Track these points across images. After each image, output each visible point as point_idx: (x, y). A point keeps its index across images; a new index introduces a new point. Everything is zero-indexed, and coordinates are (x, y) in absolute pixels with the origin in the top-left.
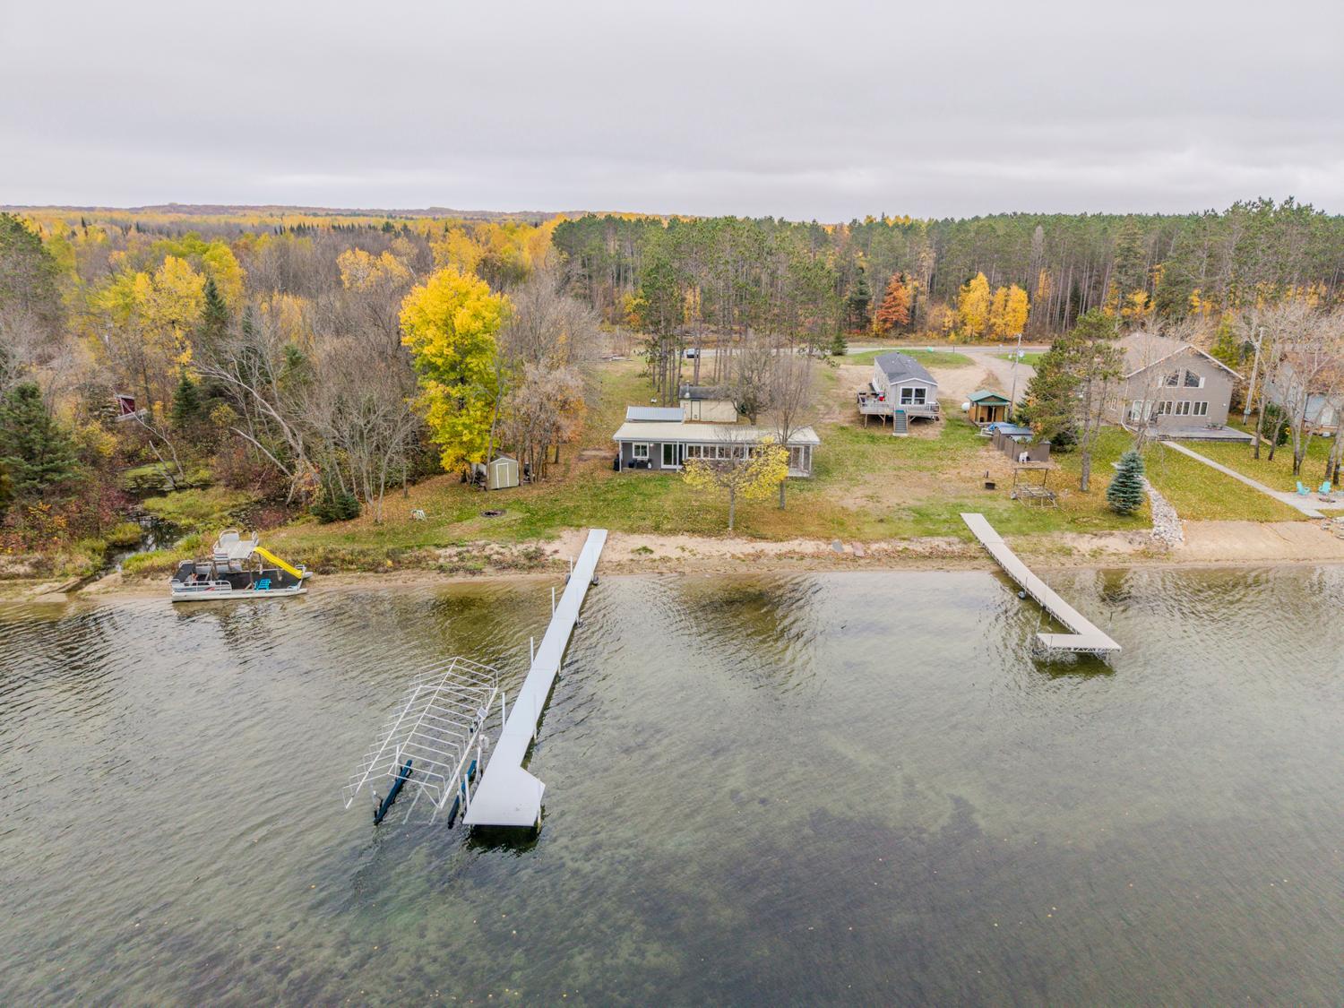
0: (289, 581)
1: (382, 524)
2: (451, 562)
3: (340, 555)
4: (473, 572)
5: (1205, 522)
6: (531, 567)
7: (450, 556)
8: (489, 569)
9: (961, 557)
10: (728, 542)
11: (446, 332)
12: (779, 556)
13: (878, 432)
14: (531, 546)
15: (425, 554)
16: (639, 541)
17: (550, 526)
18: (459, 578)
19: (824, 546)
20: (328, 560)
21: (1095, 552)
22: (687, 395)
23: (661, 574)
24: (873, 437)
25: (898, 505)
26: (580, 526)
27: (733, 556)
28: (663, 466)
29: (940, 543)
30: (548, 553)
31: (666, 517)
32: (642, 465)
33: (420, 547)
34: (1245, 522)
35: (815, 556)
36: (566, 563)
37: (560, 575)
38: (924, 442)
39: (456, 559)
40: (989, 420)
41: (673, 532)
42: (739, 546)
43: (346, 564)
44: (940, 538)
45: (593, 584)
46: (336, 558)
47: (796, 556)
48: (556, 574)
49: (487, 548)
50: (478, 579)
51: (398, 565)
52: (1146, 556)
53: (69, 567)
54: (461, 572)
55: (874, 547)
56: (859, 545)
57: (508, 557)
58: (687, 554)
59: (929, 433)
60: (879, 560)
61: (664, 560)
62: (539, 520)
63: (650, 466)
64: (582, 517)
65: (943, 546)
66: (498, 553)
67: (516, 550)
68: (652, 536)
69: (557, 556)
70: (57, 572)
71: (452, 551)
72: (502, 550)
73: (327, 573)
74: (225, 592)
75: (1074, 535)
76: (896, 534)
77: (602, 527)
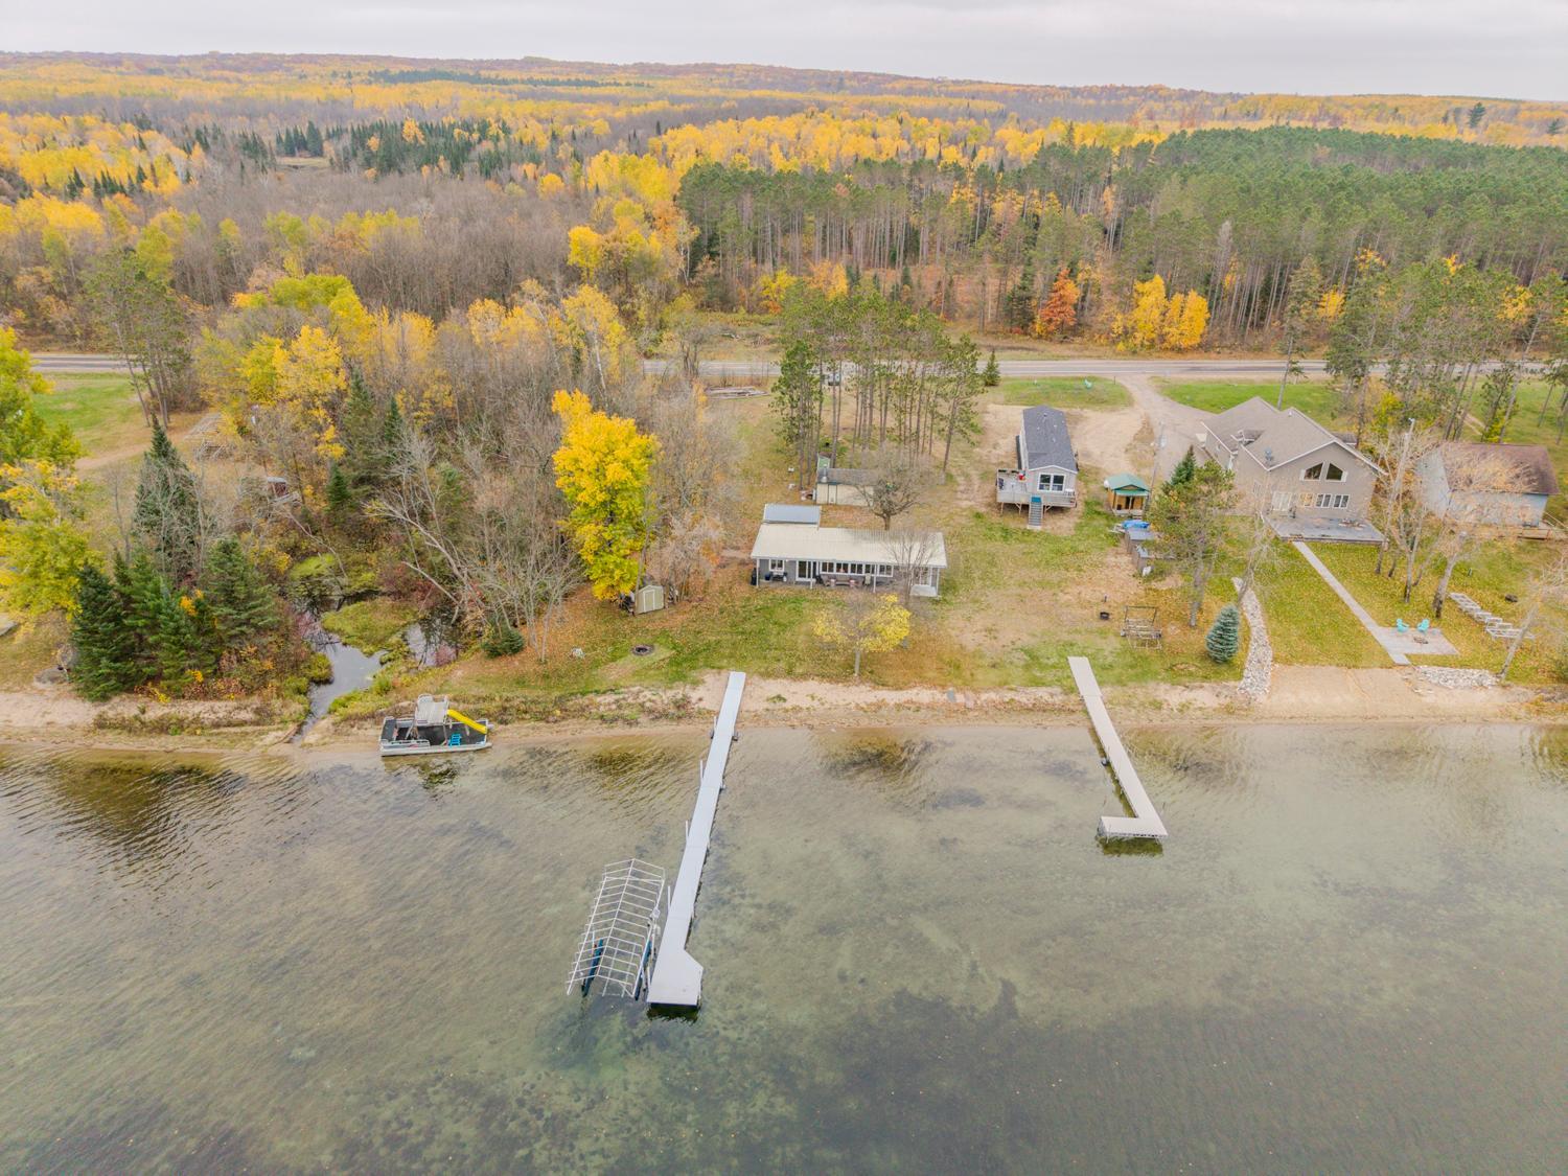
0: (476, 737)
1: (546, 663)
2: (610, 710)
3: (516, 702)
4: (631, 723)
5: (1296, 667)
6: (679, 718)
7: (609, 704)
8: (643, 719)
9: (1061, 710)
10: (853, 689)
11: (597, 478)
12: (898, 706)
13: (1013, 522)
14: (678, 692)
15: (587, 702)
16: (774, 687)
17: (695, 668)
18: (620, 730)
19: (939, 696)
20: (505, 709)
21: (1183, 706)
22: (824, 479)
23: (793, 727)
24: (1005, 530)
25: (1013, 643)
26: (720, 668)
27: (857, 705)
28: (798, 579)
29: (1043, 693)
30: (694, 701)
31: (799, 659)
32: (778, 578)
33: (583, 694)
34: (1333, 668)
35: (930, 707)
36: (709, 712)
37: (705, 727)
38: (1056, 540)
39: (614, 707)
40: (1127, 507)
41: (804, 676)
42: (860, 695)
43: (522, 713)
44: (1044, 689)
45: (734, 739)
46: (512, 707)
47: (913, 707)
48: (700, 726)
49: (641, 695)
50: (635, 730)
51: (567, 714)
52: (1229, 713)
53: (286, 713)
54: (620, 723)
55: (984, 696)
56: (970, 694)
57: (660, 707)
58: (816, 703)
59: (1064, 525)
60: (986, 712)
61: (796, 709)
62: (685, 660)
63: (785, 579)
64: (723, 657)
65: (1046, 697)
66: (650, 700)
67: (665, 697)
68: (785, 681)
69: (701, 705)
70: (278, 720)
71: (610, 698)
72: (654, 698)
73: (505, 722)
74: (423, 748)
75: (1168, 686)
76: (1006, 683)
77: (740, 669)
